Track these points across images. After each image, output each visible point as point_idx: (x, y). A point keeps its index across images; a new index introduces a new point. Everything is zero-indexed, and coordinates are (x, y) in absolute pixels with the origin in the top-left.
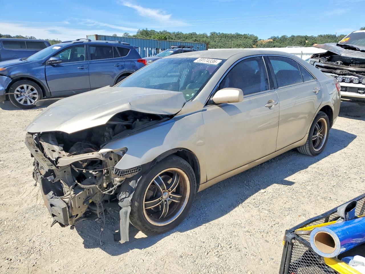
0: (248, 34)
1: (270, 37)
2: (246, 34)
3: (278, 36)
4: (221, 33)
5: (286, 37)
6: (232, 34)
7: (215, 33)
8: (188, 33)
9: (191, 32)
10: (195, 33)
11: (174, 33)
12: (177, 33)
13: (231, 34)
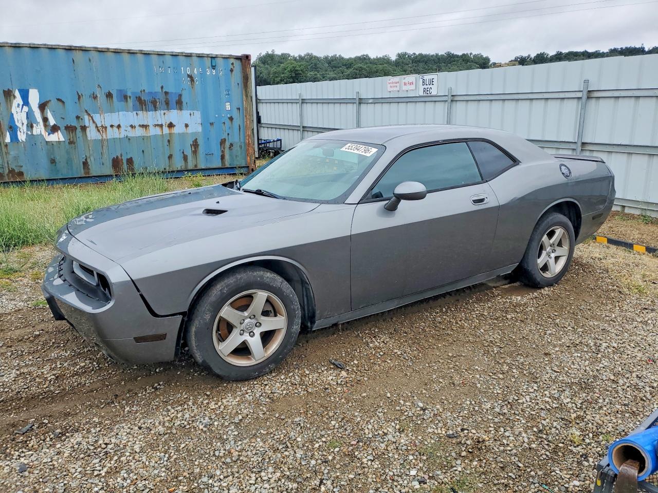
0: (471, 54)
1: (513, 59)
2: (465, 53)
3: (529, 56)
4: (417, 54)
5: (545, 56)
6: (439, 55)
7: (406, 54)
8: (353, 56)
9: (359, 54)
10: (367, 56)
11: (326, 58)
12: (332, 57)
13: (437, 55)
